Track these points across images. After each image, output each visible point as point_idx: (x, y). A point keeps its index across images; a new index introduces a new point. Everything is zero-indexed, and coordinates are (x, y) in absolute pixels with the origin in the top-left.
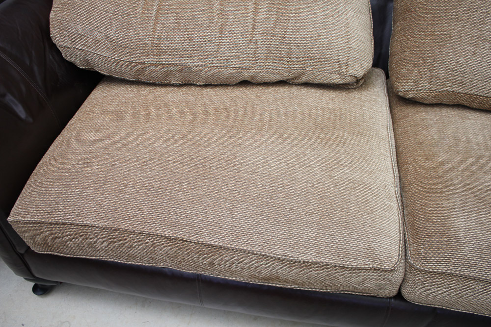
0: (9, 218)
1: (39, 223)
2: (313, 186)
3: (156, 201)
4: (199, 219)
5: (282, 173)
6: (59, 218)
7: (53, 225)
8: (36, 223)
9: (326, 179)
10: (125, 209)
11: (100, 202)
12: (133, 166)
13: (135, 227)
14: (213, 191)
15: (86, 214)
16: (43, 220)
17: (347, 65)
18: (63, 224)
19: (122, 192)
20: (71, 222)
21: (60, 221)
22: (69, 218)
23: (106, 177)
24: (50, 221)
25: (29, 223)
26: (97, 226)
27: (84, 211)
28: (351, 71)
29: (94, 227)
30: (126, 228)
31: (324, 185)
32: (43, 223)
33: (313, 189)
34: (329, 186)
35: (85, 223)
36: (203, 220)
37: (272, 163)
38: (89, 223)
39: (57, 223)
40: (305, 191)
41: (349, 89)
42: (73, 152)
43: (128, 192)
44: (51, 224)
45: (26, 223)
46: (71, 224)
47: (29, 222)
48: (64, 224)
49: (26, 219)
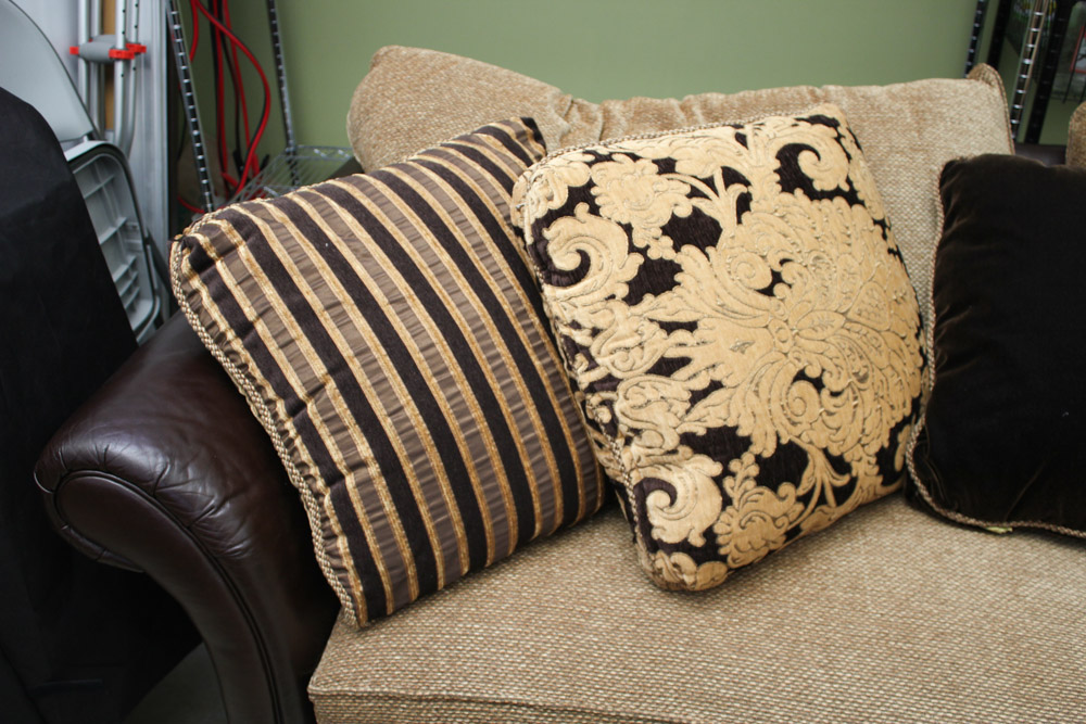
0: (310, 686)
1: (390, 698)
2: (986, 616)
3: (660, 648)
4: (762, 685)
5: (914, 589)
6: (442, 687)
7: (424, 703)
8: (388, 697)
9: (1009, 601)
10: (592, 666)
11: (533, 650)
12: (594, 575)
13: (620, 706)
14: (780, 626)
15: (504, 678)
16: (403, 692)
18: (448, 701)
19: (579, 628)
20: (469, 695)
21: (444, 693)
22: (464, 689)
23: (539, 600)
24: (420, 693)
25: (366, 698)
26: (531, 703)
27: (499, 670)
29: (523, 705)
30: (600, 708)
31: (1010, 615)
32: (403, 698)
33: (989, 623)
34: (1019, 616)
35: (503, 696)
36: (769, 688)
37: (889, 571)
38: (511, 697)
39: (435, 699)
40: (972, 627)
43: (596, 629)
44: (420, 700)
45: (359, 698)
46: (469, 701)
47: (370, 696)
48: (452, 700)
49: (362, 689)
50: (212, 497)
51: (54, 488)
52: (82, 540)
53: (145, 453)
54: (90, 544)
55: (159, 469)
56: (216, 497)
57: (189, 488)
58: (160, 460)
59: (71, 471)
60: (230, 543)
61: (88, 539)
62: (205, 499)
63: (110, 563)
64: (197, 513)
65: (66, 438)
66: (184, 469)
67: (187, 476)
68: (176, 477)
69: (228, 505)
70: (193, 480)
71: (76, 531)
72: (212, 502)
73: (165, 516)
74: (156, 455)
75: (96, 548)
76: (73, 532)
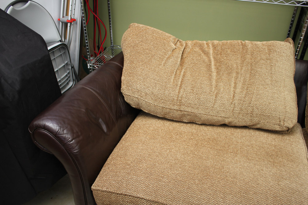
0: (92, 187)
1: (110, 193)
2: (269, 189)
3: (180, 188)
4: (205, 201)
5: (251, 179)
6: (123, 191)
7: (119, 195)
8: (110, 192)
9: (276, 185)
10: (162, 191)
11: (147, 185)
12: (166, 167)
13: (168, 202)
14: (212, 186)
15: (139, 191)
16: (114, 191)
17: (284, 121)
18: (125, 195)
19: (160, 180)
20: (130, 194)
21: (124, 193)
22: (129, 192)
23: (151, 171)
24: (118, 192)
25: (105, 192)
26: (145, 199)
27: (138, 189)
28: (286, 124)
29: (143, 199)
30: (162, 202)
31: (276, 190)
32: (114, 193)
33: (269, 191)
34: (278, 190)
35: (138, 196)
36: (207, 202)
37: (244, 174)
38: (140, 196)
39: (121, 194)
40: (264, 192)
41: (283, 133)
42: (130, 154)
43: (164, 181)
44: (118, 194)
45: (103, 191)
46: (130, 196)
47: (105, 191)
48: (126, 195)
49: (104, 189)
50: (70, 138)
51: (33, 132)
52: (39, 145)
53: (54, 126)
54: (41, 146)
55: (57, 130)
56: (71, 138)
57: (64, 136)
58: (58, 128)
59: (37, 128)
60: (73, 150)
61: (41, 145)
62: (68, 139)
63: (46, 151)
64: (66, 142)
65: (36, 120)
66: (63, 130)
67: (64, 132)
68: (61, 132)
69: (74, 141)
70: (65, 134)
71: (38, 143)
72: (70, 140)
73: (58, 142)
74: (57, 126)
75: (42, 147)
76: (37, 143)
